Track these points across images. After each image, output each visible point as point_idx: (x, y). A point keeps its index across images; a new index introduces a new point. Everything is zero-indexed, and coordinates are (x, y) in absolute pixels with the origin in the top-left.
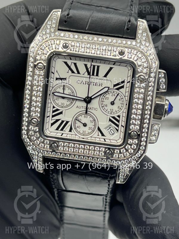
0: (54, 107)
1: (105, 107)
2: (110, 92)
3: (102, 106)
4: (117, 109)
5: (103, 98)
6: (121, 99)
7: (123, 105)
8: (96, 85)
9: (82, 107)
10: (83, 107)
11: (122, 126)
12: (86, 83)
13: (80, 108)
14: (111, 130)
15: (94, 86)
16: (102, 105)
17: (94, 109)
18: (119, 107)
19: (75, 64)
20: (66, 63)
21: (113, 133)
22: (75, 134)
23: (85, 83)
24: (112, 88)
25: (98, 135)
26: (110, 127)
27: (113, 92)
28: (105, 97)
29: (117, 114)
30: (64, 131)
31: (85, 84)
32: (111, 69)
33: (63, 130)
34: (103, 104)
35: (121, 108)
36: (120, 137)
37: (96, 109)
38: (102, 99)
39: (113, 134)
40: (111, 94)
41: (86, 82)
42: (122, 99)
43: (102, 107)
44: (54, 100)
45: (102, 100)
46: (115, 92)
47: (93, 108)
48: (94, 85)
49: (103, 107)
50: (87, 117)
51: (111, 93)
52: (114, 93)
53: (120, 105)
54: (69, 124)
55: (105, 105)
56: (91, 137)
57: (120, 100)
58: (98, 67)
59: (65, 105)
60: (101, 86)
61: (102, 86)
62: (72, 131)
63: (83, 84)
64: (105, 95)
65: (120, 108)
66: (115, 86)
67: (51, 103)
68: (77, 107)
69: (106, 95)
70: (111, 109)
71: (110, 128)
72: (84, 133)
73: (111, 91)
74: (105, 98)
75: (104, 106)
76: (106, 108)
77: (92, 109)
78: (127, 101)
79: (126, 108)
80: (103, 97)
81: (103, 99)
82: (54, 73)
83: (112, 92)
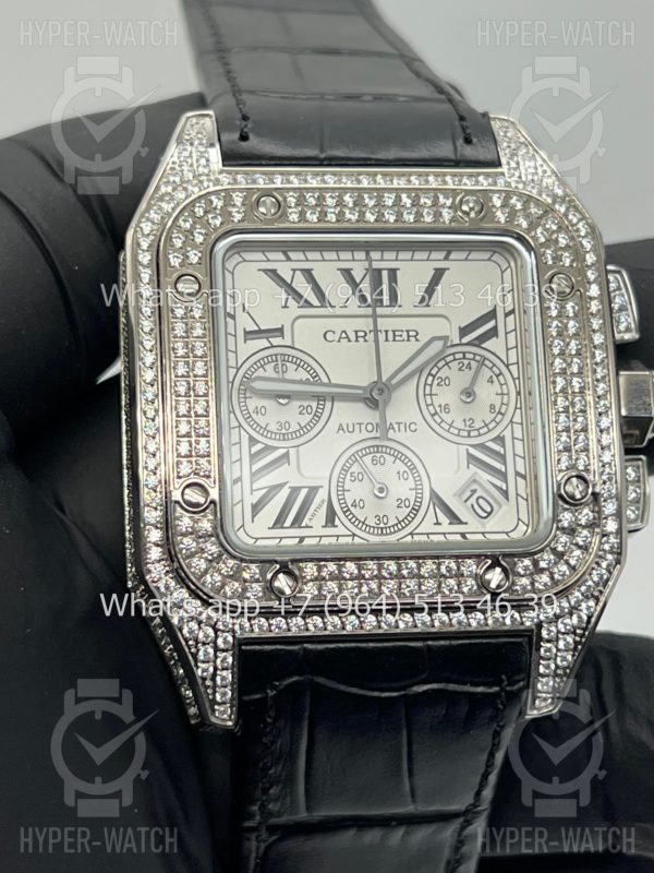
0: (253, 441)
1: (443, 415)
2: (451, 358)
3: (433, 412)
4: (489, 417)
5: (429, 382)
6: (495, 378)
7: (506, 397)
8: (397, 338)
9: (357, 427)
10: (363, 427)
11: (518, 474)
12: (357, 337)
13: (351, 429)
14: (481, 501)
15: (391, 343)
16: (431, 408)
17: (402, 426)
18: (492, 407)
19: (308, 273)
20: (273, 274)
21: (489, 510)
22: (350, 533)
23: (352, 337)
24: (457, 341)
25: (438, 523)
26: (474, 487)
27: (461, 356)
28: (434, 376)
29: (493, 435)
30: (307, 527)
31: (357, 341)
32: (439, 274)
33: (303, 524)
34: (432, 404)
35: (503, 411)
36: (519, 519)
37: (413, 427)
38: (428, 388)
39: (489, 514)
40: (454, 365)
41: (356, 332)
42: (497, 376)
43: (433, 415)
44: (250, 416)
45: (428, 392)
46: (468, 356)
47: (399, 424)
48: (387, 340)
49: (436, 413)
50: (382, 461)
51: (455, 360)
52: (464, 358)
53: (497, 401)
54: (322, 495)
55: (440, 406)
56: (411, 534)
57: (492, 382)
58: (393, 273)
59: (294, 427)
60: (413, 339)
61: (417, 340)
62: (337, 522)
63: (349, 341)
64: (434, 372)
65: (497, 410)
66: (464, 331)
67: (240, 425)
68: (341, 428)
69: (439, 369)
70: (464, 420)
71: (474, 491)
72: (382, 525)
73: (453, 354)
74: (436, 382)
75: (438, 409)
76: (448, 418)
77: (396, 426)
78: (517, 381)
79: (519, 406)
80: (430, 378)
81: (431, 385)
82: (233, 317)
83: (457, 356)
